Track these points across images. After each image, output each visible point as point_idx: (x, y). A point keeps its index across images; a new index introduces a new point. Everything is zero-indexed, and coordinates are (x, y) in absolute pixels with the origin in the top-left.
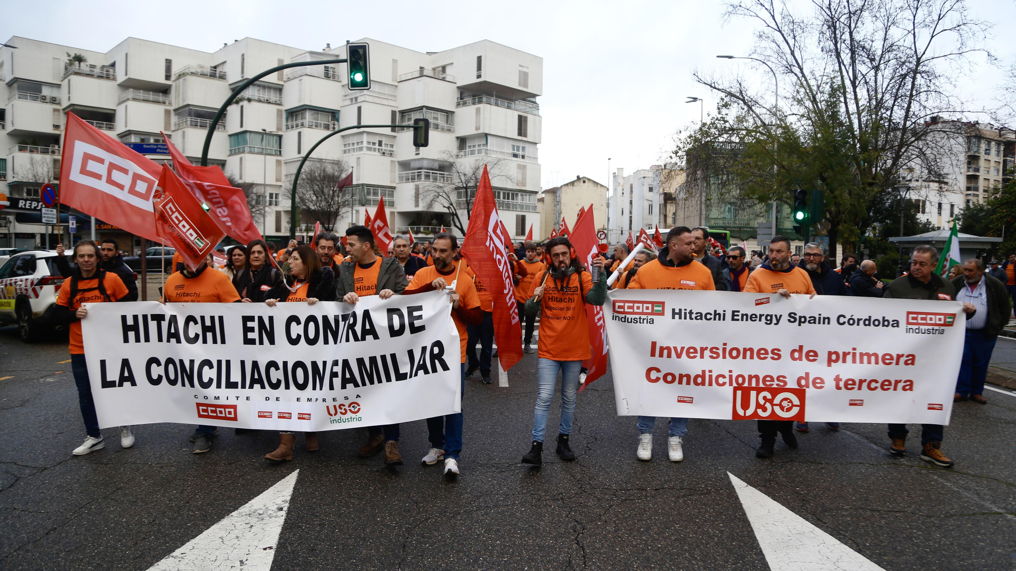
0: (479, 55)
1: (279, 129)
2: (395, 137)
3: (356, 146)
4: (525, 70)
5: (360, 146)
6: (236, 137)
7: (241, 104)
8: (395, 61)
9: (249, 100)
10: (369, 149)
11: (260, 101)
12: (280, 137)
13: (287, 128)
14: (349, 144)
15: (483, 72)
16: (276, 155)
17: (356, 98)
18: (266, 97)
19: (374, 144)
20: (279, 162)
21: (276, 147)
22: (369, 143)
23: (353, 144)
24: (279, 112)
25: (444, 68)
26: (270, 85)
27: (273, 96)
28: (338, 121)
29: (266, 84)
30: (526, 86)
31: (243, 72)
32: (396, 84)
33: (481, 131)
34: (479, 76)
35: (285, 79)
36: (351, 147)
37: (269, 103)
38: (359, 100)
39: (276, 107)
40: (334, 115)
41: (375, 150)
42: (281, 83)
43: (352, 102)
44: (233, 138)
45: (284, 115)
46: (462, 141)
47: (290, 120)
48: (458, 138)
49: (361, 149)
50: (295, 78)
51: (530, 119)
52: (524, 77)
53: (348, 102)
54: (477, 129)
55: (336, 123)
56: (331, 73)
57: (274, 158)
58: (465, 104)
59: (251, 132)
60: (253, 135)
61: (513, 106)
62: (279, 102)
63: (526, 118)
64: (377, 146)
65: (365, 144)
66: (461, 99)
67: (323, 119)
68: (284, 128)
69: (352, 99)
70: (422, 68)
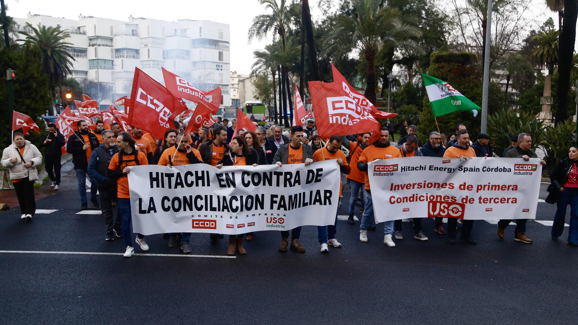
0: (200, 26)
1: (112, 57)
2: (164, 61)
3: (147, 66)
4: (221, 31)
5: (149, 66)
6: (93, 61)
7: (95, 47)
8: (163, 28)
9: (99, 45)
10: (153, 67)
11: (103, 45)
12: (113, 61)
13: (116, 57)
14: (144, 65)
15: (202, 34)
16: (111, 69)
17: (147, 45)
18: (106, 43)
19: (155, 65)
20: (112, 72)
21: (111, 66)
22: (153, 65)
23: (146, 65)
24: (112, 50)
25: (185, 30)
26: (107, 38)
27: (109, 43)
28: (139, 54)
29: (106, 38)
30: (222, 38)
31: (95, 32)
32: (164, 38)
33: (202, 60)
34: (200, 36)
35: (114, 35)
36: (145, 66)
37: (107, 46)
38: (149, 46)
39: (110, 48)
40: (137, 51)
41: (156, 68)
42: (112, 37)
43: (145, 46)
44: (91, 61)
45: (114, 51)
46: (195, 63)
47: (117, 53)
48: (192, 62)
49: (150, 67)
50: (119, 35)
51: (224, 53)
52: (221, 34)
53: (143, 46)
54: (200, 59)
55: (138, 55)
56: (135, 33)
57: (110, 71)
58: (195, 47)
59: (100, 59)
60: (101, 61)
61: (217, 47)
62: (111, 45)
63: (222, 53)
64: (157, 66)
65: (151, 65)
66: (194, 45)
67: (132, 54)
68: (114, 57)
69: (145, 45)
70: (176, 30)
